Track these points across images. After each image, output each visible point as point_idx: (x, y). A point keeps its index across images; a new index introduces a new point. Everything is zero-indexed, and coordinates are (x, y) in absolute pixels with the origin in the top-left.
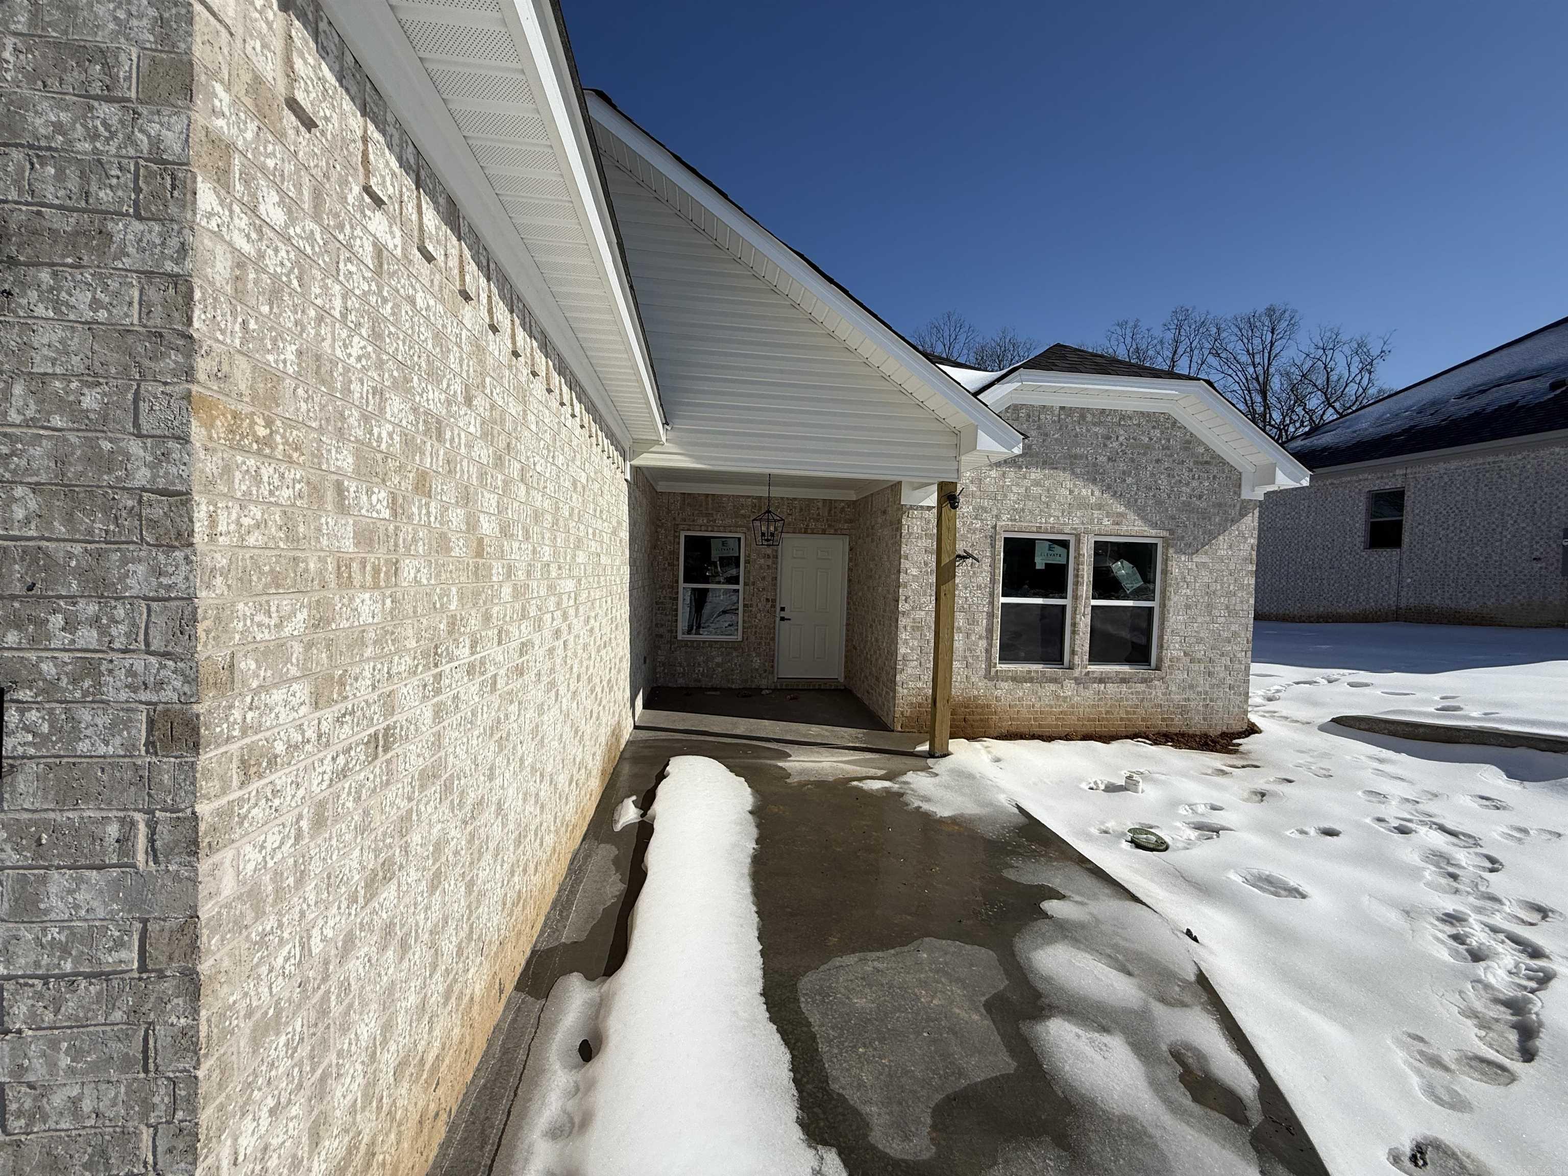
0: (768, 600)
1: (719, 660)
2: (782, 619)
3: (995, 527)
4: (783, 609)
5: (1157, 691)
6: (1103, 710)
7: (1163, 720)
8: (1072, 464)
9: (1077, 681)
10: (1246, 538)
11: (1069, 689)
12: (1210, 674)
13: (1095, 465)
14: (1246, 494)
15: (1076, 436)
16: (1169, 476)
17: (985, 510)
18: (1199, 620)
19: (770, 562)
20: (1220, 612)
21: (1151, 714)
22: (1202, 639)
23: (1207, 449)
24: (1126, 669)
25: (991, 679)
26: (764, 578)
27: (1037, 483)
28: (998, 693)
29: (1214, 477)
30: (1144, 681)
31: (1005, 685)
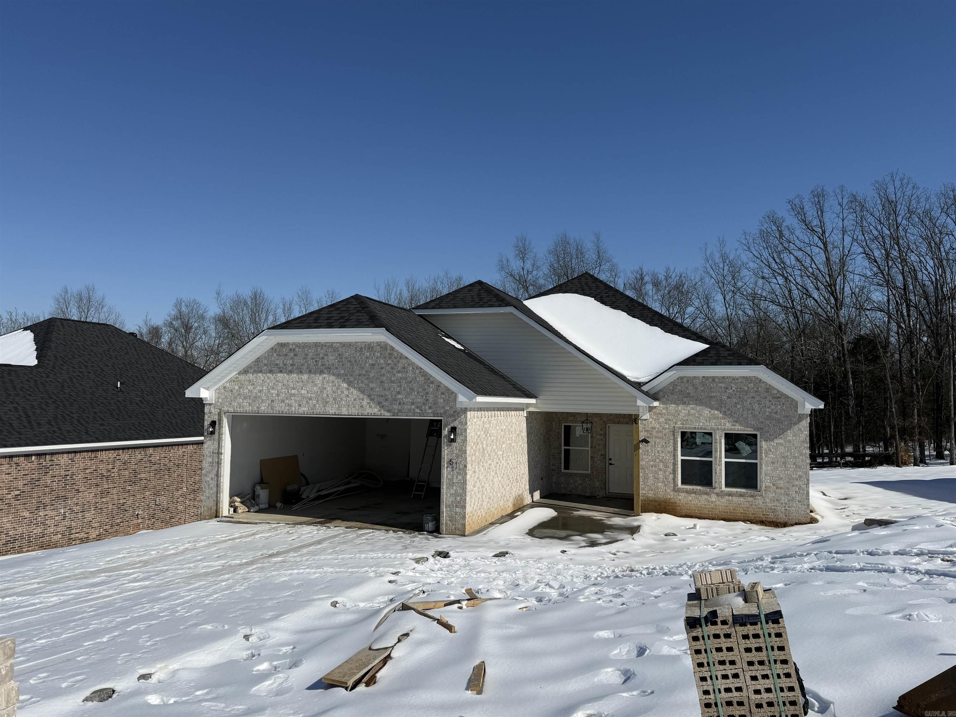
0: (602, 455)
1: (580, 482)
2: (611, 464)
3: (674, 427)
4: (610, 459)
5: (759, 501)
6: (732, 508)
7: (763, 515)
8: (710, 400)
9: (717, 494)
10: (803, 432)
11: (714, 498)
12: (788, 495)
13: (721, 400)
14: (800, 411)
15: (711, 388)
16: (759, 404)
17: (670, 420)
18: (780, 469)
19: (602, 437)
20: (792, 467)
21: (757, 511)
22: (782, 478)
23: (778, 391)
24: (743, 490)
25: (676, 492)
26: (599, 445)
27: (693, 409)
28: (680, 497)
29: (783, 404)
30: (752, 496)
31: (683, 494)
